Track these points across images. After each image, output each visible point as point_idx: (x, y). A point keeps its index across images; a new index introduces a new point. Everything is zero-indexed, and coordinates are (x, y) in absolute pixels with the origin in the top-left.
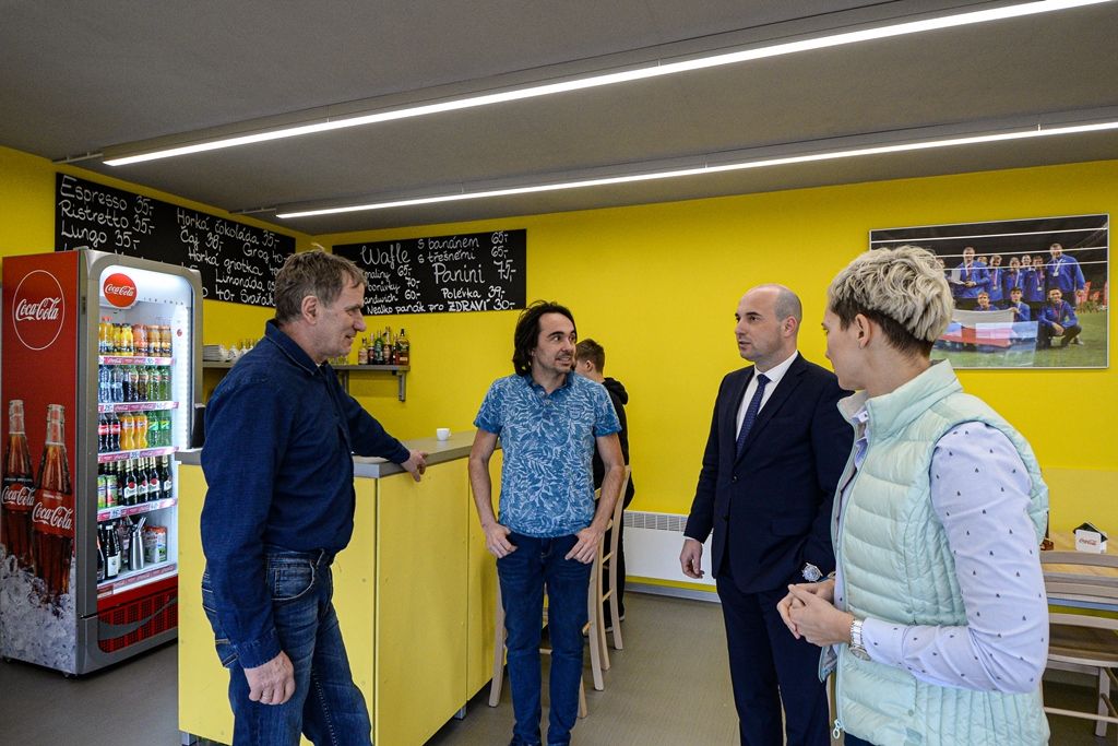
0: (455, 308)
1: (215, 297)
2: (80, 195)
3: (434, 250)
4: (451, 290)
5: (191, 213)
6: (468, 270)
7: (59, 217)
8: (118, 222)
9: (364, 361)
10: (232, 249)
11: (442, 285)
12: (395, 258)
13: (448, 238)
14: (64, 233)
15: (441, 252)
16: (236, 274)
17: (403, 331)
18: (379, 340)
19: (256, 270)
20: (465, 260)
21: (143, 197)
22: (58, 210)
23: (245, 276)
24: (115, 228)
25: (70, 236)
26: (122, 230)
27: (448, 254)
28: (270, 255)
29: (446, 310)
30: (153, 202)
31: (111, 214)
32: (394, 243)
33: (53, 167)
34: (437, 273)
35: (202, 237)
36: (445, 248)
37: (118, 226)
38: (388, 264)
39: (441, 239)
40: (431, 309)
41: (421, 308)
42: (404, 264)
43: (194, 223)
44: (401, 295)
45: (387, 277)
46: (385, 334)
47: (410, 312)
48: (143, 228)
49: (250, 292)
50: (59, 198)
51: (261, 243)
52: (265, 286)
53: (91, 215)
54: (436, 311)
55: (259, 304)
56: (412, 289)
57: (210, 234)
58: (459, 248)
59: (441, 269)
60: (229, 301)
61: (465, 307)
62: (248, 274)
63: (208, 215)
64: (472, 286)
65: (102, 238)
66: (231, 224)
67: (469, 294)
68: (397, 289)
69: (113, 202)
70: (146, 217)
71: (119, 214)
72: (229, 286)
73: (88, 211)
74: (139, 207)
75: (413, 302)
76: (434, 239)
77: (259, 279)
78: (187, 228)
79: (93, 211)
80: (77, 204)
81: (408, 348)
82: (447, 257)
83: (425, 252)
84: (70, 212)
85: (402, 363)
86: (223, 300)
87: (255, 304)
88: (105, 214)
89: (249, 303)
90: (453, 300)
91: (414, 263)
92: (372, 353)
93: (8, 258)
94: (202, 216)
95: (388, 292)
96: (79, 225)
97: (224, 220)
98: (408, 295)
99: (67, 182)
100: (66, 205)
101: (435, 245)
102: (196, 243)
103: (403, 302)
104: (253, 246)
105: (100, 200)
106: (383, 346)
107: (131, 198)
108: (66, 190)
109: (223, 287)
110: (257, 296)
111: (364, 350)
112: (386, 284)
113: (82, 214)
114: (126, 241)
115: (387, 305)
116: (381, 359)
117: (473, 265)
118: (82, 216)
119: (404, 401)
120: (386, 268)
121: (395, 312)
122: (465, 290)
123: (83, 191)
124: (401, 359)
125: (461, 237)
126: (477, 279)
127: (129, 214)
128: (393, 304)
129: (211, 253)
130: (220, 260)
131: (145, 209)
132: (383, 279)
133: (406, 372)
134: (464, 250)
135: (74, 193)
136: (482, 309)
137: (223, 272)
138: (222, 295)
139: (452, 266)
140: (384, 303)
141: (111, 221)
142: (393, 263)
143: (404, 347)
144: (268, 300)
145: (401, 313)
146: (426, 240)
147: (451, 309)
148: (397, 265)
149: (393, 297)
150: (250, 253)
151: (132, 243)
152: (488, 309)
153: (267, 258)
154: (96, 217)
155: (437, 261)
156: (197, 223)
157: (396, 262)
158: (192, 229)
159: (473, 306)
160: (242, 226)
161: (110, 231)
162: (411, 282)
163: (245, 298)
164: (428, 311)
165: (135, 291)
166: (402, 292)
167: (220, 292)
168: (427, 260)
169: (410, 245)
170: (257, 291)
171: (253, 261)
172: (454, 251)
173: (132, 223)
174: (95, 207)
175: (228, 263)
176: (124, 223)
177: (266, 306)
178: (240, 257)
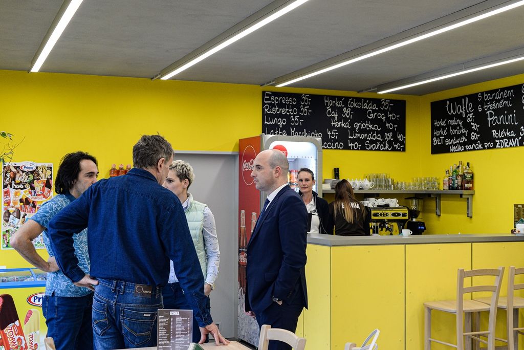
0: (500, 145)
1: (348, 148)
2: (273, 101)
3: (487, 101)
4: (497, 132)
5: (332, 98)
6: (507, 115)
7: (264, 114)
8: (292, 112)
9: (446, 188)
10: (359, 115)
11: (493, 128)
12: (465, 109)
13: (495, 91)
14: (266, 122)
15: (491, 102)
16: (362, 131)
17: (468, 164)
18: (455, 171)
19: (376, 127)
20: (505, 108)
21: (305, 95)
22: (263, 110)
23: (368, 132)
24: (290, 115)
25: (269, 123)
26: (294, 116)
27: (496, 103)
28: (387, 115)
29: (494, 147)
30: (311, 96)
31: (288, 108)
32: (464, 97)
33: (261, 89)
34: (489, 119)
35: (340, 111)
36: (494, 99)
37: (292, 114)
38: (462, 113)
39: (491, 92)
40: (486, 146)
41: (480, 146)
42: (470, 113)
43: (334, 104)
44: (468, 137)
45: (461, 123)
46: (458, 167)
47: (474, 149)
48: (305, 113)
49: (372, 142)
50: (264, 104)
51: (379, 109)
52: (383, 137)
53: (278, 110)
54: (489, 148)
55: (379, 150)
56: (475, 131)
57: (345, 108)
58: (502, 98)
59: (491, 115)
60: (358, 149)
61: (506, 143)
62: (371, 130)
63: (343, 97)
64: (510, 128)
65: (284, 122)
66: (358, 100)
67: (508, 134)
68: (466, 132)
69: (290, 101)
70: (307, 106)
71: (293, 106)
72: (358, 140)
73: (277, 109)
74: (303, 100)
75: (475, 142)
76: (487, 92)
77: (378, 132)
78: (331, 107)
79: (279, 108)
80: (272, 105)
81: (472, 177)
82: (495, 106)
83: (483, 103)
84: (269, 111)
85: (467, 189)
86: (353, 149)
87: (375, 150)
88: (285, 109)
89: (371, 150)
90: (498, 139)
91: (476, 112)
92: (451, 181)
93: (242, 140)
94: (339, 98)
95: (462, 134)
96: (272, 116)
97: (353, 98)
98: (474, 136)
99: (268, 95)
100: (267, 107)
101: (488, 97)
102: (336, 116)
103: (470, 142)
104: (374, 111)
105: (283, 101)
106: (457, 176)
107: (298, 96)
108: (267, 100)
109: (353, 141)
110: (376, 144)
111: (447, 179)
112: (460, 128)
113: (275, 111)
114: (296, 122)
115: (461, 144)
116: (456, 186)
117: (510, 111)
118: (274, 111)
119: (471, 217)
120: (459, 116)
121: (465, 150)
122: (506, 131)
123: (274, 98)
124: (466, 185)
125: (503, 90)
126: (513, 122)
127: (298, 105)
128: (464, 144)
129: (346, 120)
130: (351, 124)
131: (306, 101)
132: (459, 125)
133: (472, 195)
134: (505, 99)
135: (271, 100)
136: (516, 145)
137: (353, 131)
138: (353, 146)
139: (498, 112)
140: (459, 143)
141: (288, 112)
142: (464, 113)
143: (469, 176)
144: (385, 146)
145: (469, 150)
146: (482, 93)
147: (497, 146)
148: (466, 114)
149: (464, 138)
150: (372, 116)
151: (299, 122)
152: (520, 145)
153: (384, 118)
154: (281, 111)
155: (489, 110)
156: (336, 104)
157: (466, 112)
158: (333, 108)
159: (510, 143)
160: (365, 99)
161: (287, 117)
162: (475, 126)
163: (368, 147)
164: (484, 148)
165: (287, 153)
166: (469, 134)
167: (351, 145)
168: (483, 109)
169: (473, 98)
170: (377, 141)
171: (374, 121)
172: (498, 101)
173: (300, 111)
174: (281, 105)
175: (357, 125)
176: (295, 111)
177: (383, 150)
178: (365, 120)
